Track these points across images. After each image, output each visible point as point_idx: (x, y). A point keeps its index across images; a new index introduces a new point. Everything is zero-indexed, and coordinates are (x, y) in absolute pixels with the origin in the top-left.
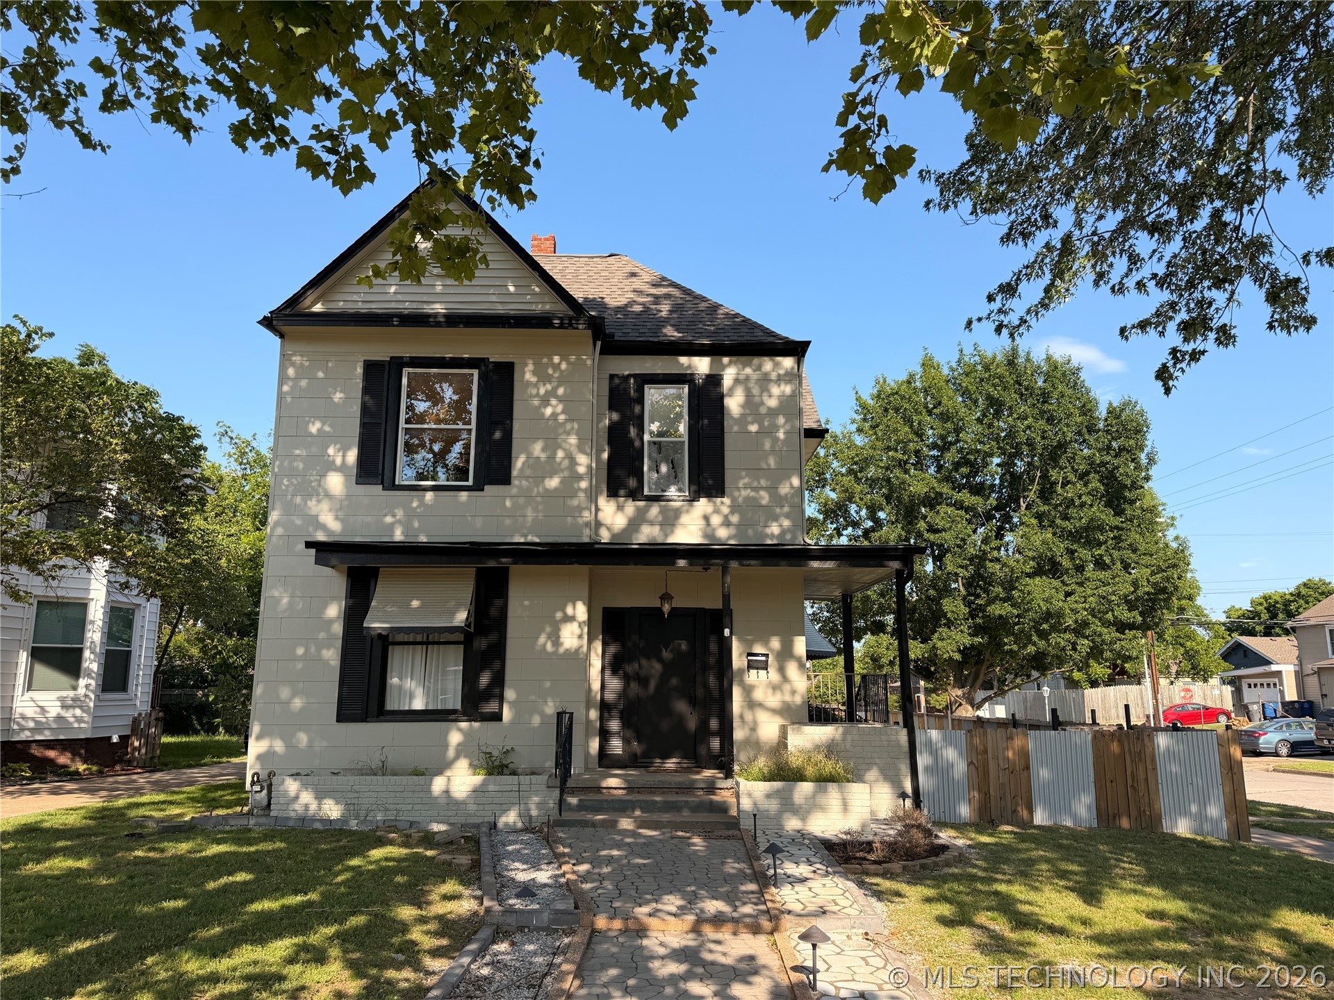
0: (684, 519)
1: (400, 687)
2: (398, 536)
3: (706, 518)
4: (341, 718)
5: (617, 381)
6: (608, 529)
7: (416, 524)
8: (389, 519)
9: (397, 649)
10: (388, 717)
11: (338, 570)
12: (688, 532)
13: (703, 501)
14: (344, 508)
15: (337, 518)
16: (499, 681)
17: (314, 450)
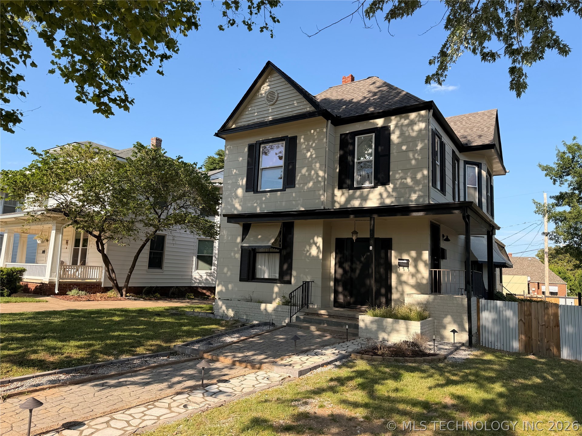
0: (371, 196)
1: (261, 269)
2: (258, 211)
3: (381, 195)
4: (241, 280)
5: (343, 136)
6: (338, 203)
7: (264, 206)
8: (255, 205)
9: (260, 254)
10: (256, 280)
11: (240, 225)
12: (373, 202)
13: (379, 187)
14: (243, 201)
15: (240, 205)
16: (290, 268)
17: (234, 181)
